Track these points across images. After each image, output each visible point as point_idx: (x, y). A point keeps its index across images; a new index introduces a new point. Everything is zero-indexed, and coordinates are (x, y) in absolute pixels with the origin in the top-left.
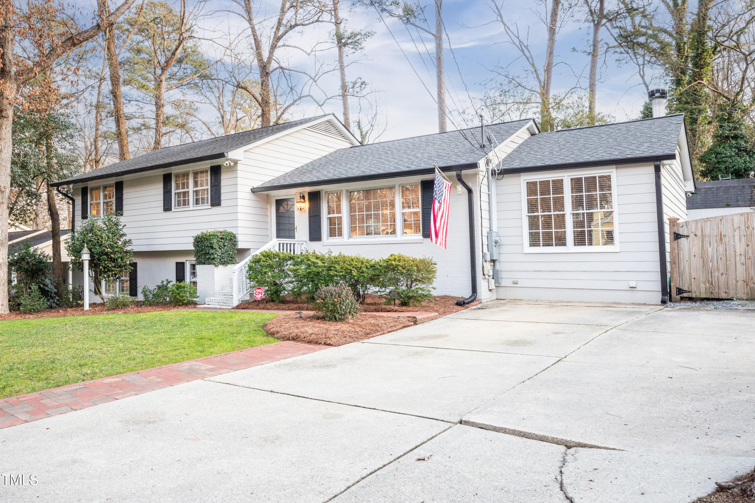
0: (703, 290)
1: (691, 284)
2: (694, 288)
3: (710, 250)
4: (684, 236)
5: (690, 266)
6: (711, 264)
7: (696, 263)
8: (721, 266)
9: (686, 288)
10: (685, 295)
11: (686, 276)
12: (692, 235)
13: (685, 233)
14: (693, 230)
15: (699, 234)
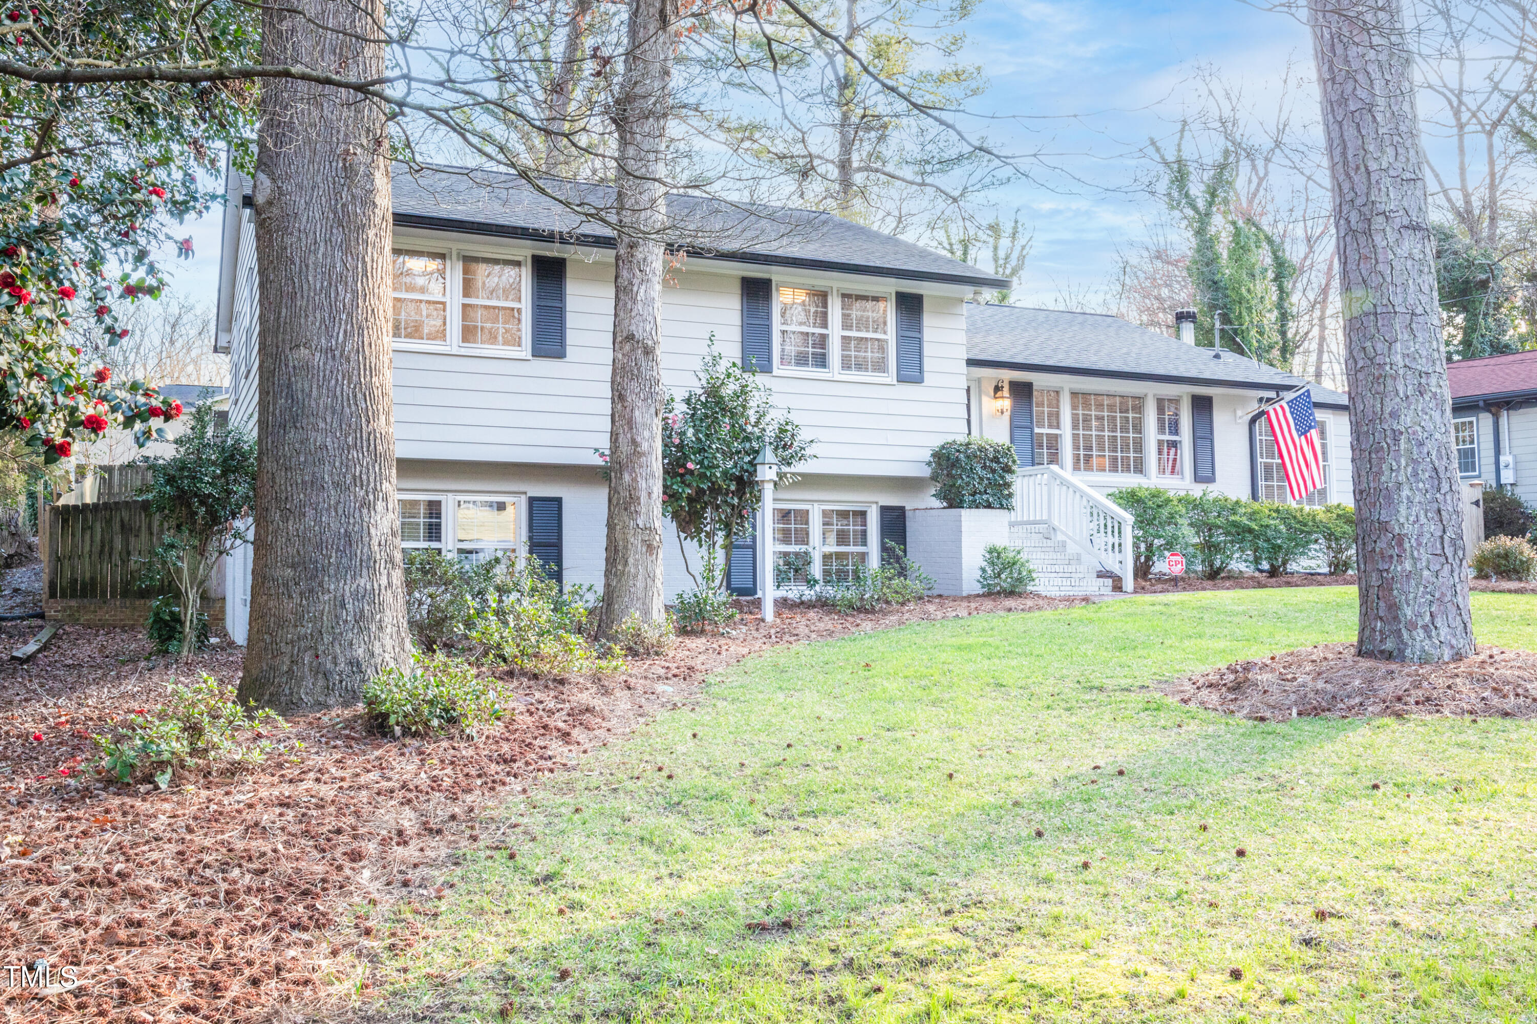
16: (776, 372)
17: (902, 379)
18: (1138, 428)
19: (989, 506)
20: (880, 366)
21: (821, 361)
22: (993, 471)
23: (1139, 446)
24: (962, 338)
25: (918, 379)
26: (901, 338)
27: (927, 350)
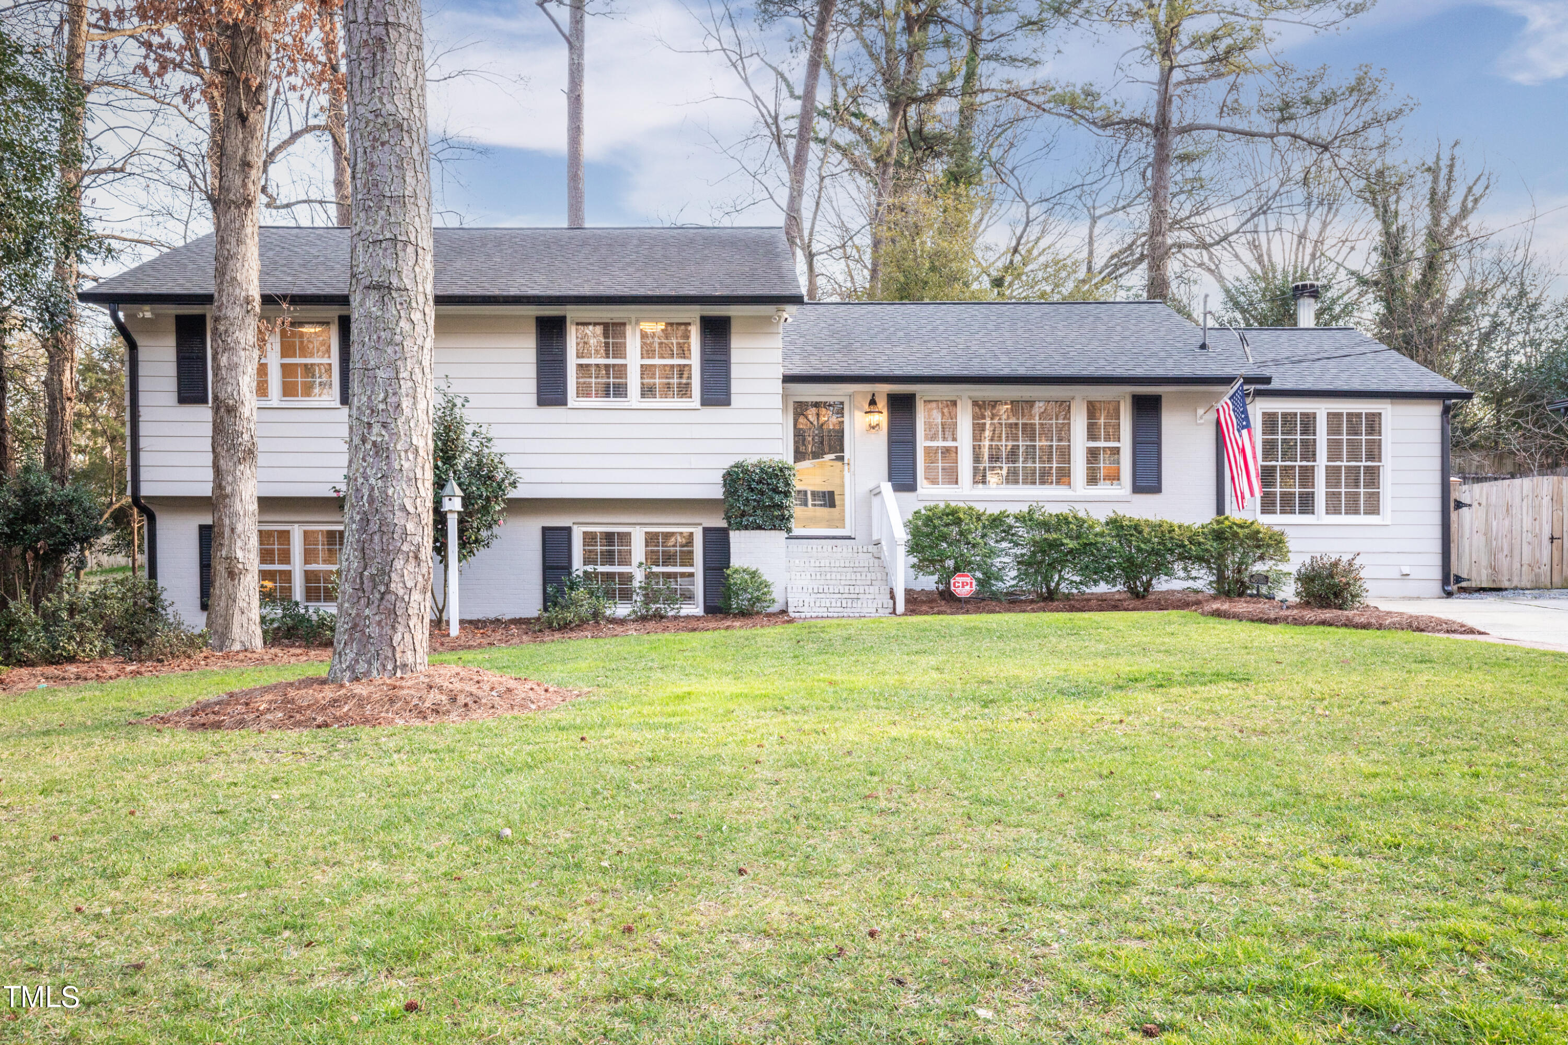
0: (1484, 578)
1: (1470, 570)
2: (1474, 575)
3: (1494, 524)
4: (1466, 505)
5: (1471, 546)
6: (1494, 543)
7: (1479, 541)
8: (1506, 547)
9: (1465, 576)
10: (1464, 584)
11: (1466, 560)
12: (1475, 504)
13: (1468, 501)
14: (1477, 497)
15: (1484, 503)
16: (569, 405)
17: (707, 401)
18: (1064, 431)
19: (760, 528)
20: (684, 390)
21: (620, 390)
22: (762, 493)
23: (1065, 455)
24: (778, 356)
25: (725, 401)
26: (705, 362)
27: (735, 371)
